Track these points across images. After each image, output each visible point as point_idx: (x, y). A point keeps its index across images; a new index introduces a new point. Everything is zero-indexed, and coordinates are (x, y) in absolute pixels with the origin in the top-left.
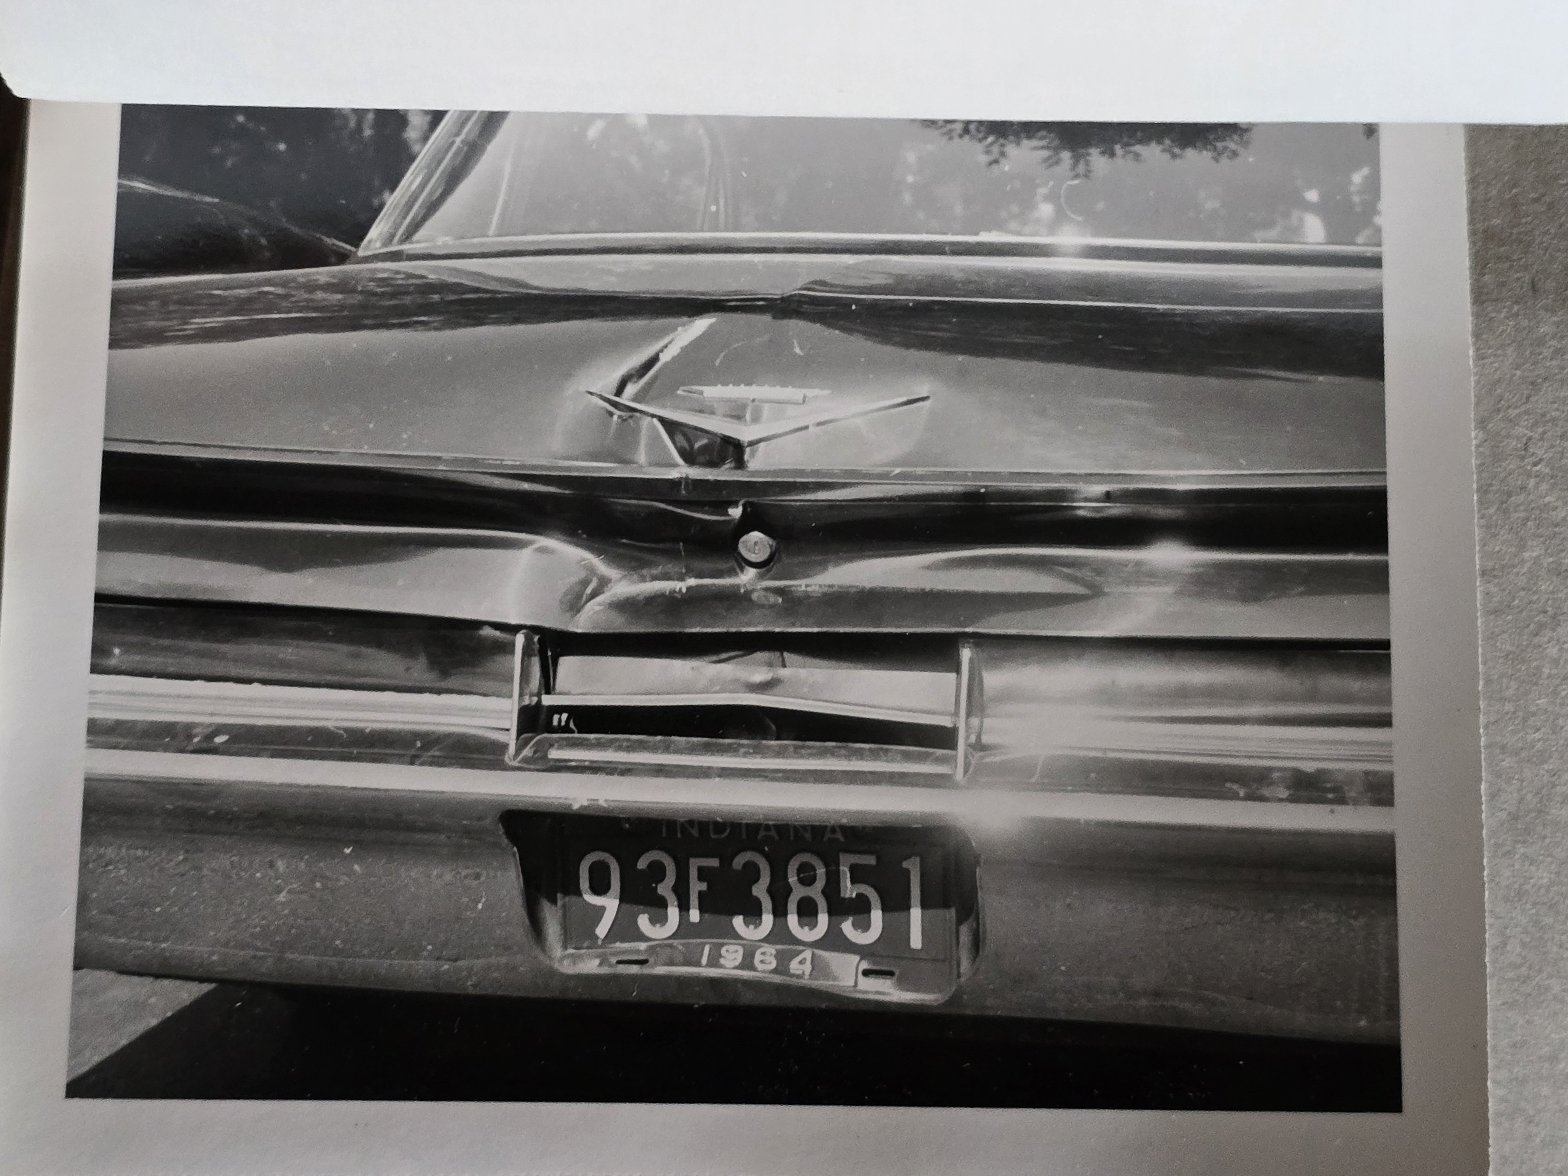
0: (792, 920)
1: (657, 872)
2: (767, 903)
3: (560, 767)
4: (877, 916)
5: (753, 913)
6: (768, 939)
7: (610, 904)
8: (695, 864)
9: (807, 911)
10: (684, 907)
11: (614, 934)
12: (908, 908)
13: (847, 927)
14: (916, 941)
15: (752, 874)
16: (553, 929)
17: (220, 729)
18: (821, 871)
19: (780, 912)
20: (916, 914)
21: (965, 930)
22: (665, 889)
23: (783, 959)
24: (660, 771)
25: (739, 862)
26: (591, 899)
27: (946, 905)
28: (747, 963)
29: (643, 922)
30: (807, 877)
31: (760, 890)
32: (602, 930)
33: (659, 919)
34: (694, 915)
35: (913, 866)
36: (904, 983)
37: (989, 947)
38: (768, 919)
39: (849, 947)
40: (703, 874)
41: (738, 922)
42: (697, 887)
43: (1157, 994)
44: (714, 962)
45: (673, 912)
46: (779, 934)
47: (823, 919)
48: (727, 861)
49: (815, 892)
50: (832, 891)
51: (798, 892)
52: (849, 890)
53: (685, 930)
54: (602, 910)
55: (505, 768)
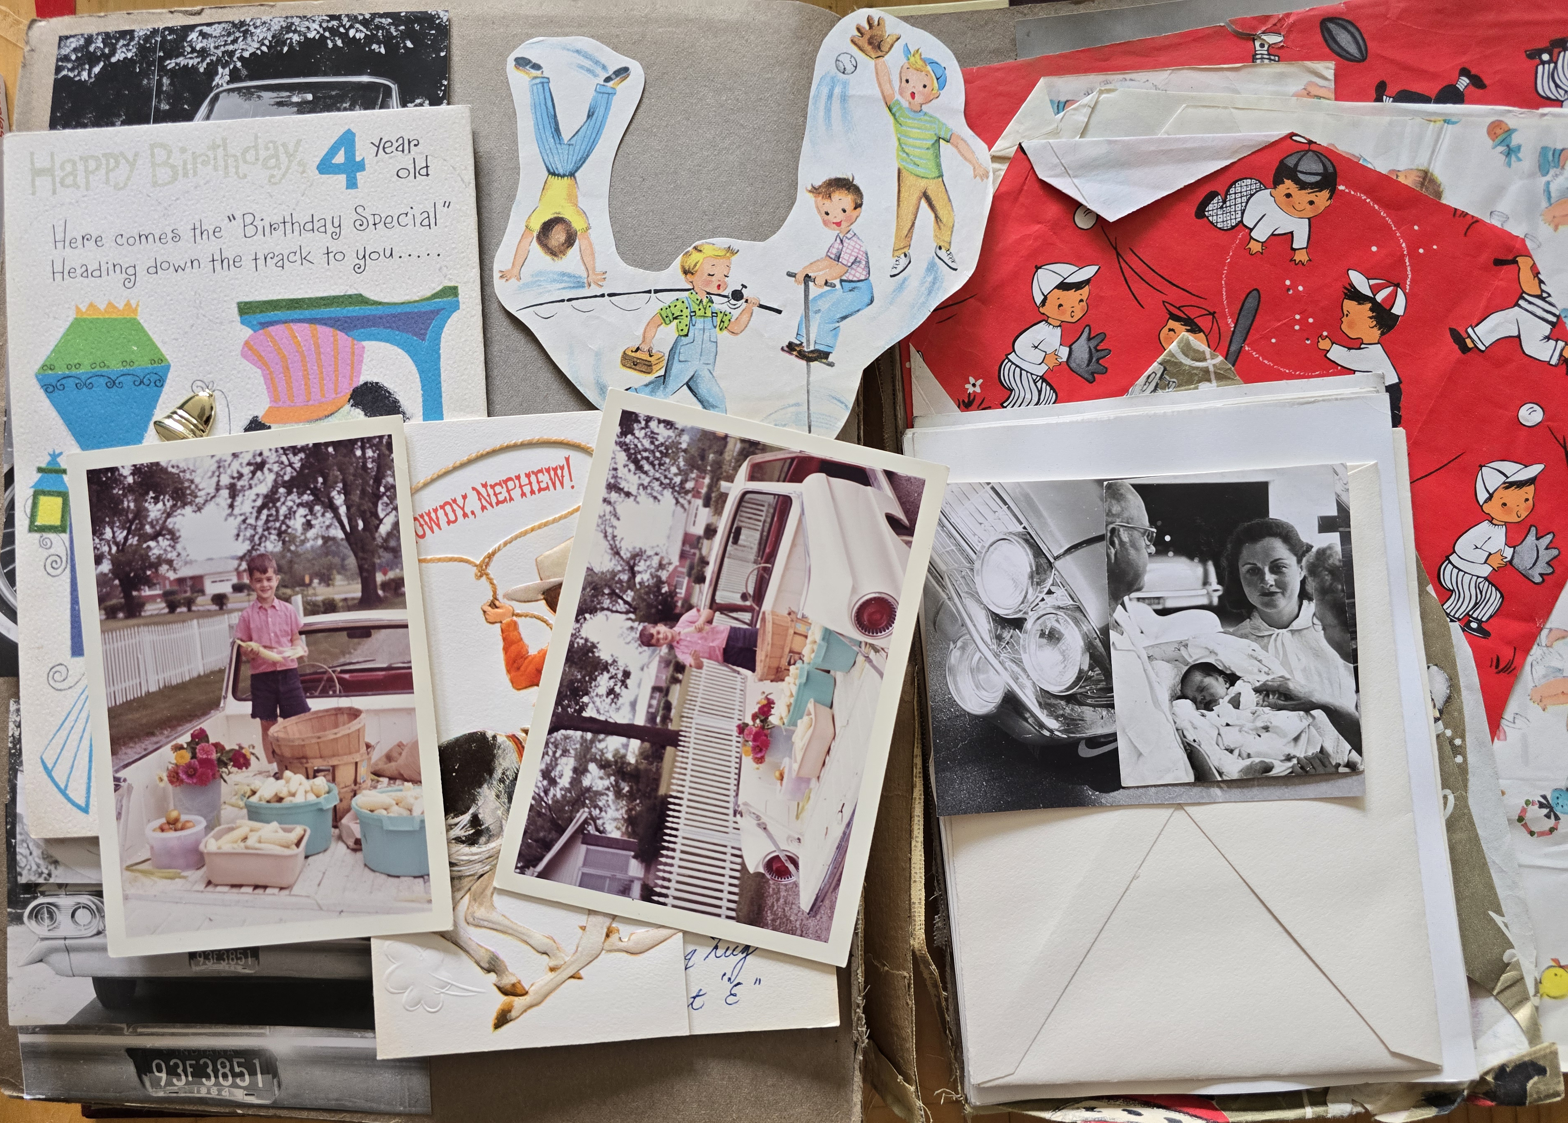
0: (221, 1079)
1: (176, 1066)
2: (212, 1075)
3: (141, 1034)
4: (247, 1077)
5: (208, 1077)
6: (214, 1085)
7: (163, 1075)
8: (188, 1063)
9: (225, 1076)
10: (186, 1076)
11: (166, 1084)
12: (256, 1074)
13: (238, 1080)
14: (260, 1085)
15: (206, 1066)
16: (148, 1084)
17: (36, 1027)
18: (228, 1064)
19: (216, 1077)
20: (259, 1076)
21: (275, 1081)
22: (180, 1071)
23: (219, 1091)
24: (173, 1034)
25: (202, 1062)
26: (157, 1074)
27: (268, 1073)
28: (209, 1093)
29: (175, 1081)
30: (224, 1067)
31: (209, 1070)
32: (163, 1083)
33: (179, 1080)
34: (190, 1079)
35: (257, 1062)
36: (258, 1098)
37: (283, 1087)
38: (213, 1079)
39: (240, 1087)
40: (191, 1066)
41: (204, 1080)
42: (189, 1070)
43: (337, 1100)
44: (199, 1092)
45: (183, 1077)
46: (217, 1084)
47: (230, 1078)
48: (198, 1062)
49: (227, 1070)
50: (232, 1070)
51: (221, 1071)
52: (237, 1070)
53: (188, 1083)
54: (160, 1079)
55: (123, 1035)
